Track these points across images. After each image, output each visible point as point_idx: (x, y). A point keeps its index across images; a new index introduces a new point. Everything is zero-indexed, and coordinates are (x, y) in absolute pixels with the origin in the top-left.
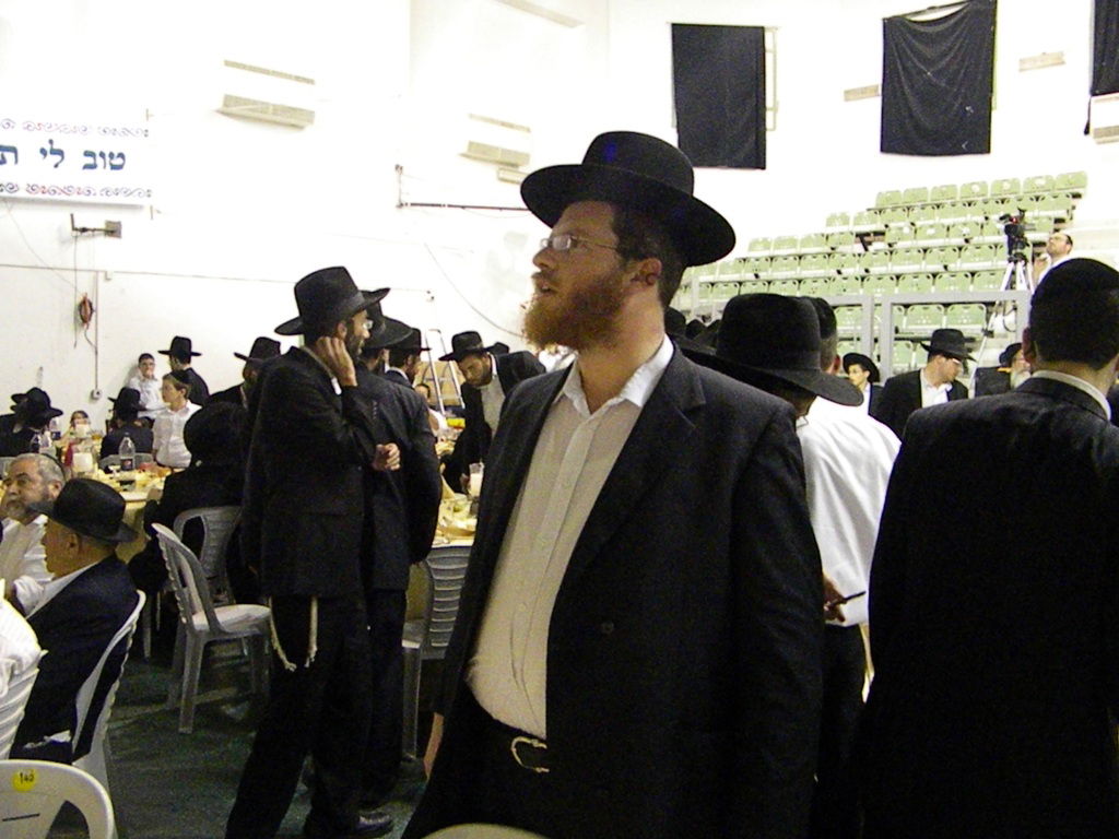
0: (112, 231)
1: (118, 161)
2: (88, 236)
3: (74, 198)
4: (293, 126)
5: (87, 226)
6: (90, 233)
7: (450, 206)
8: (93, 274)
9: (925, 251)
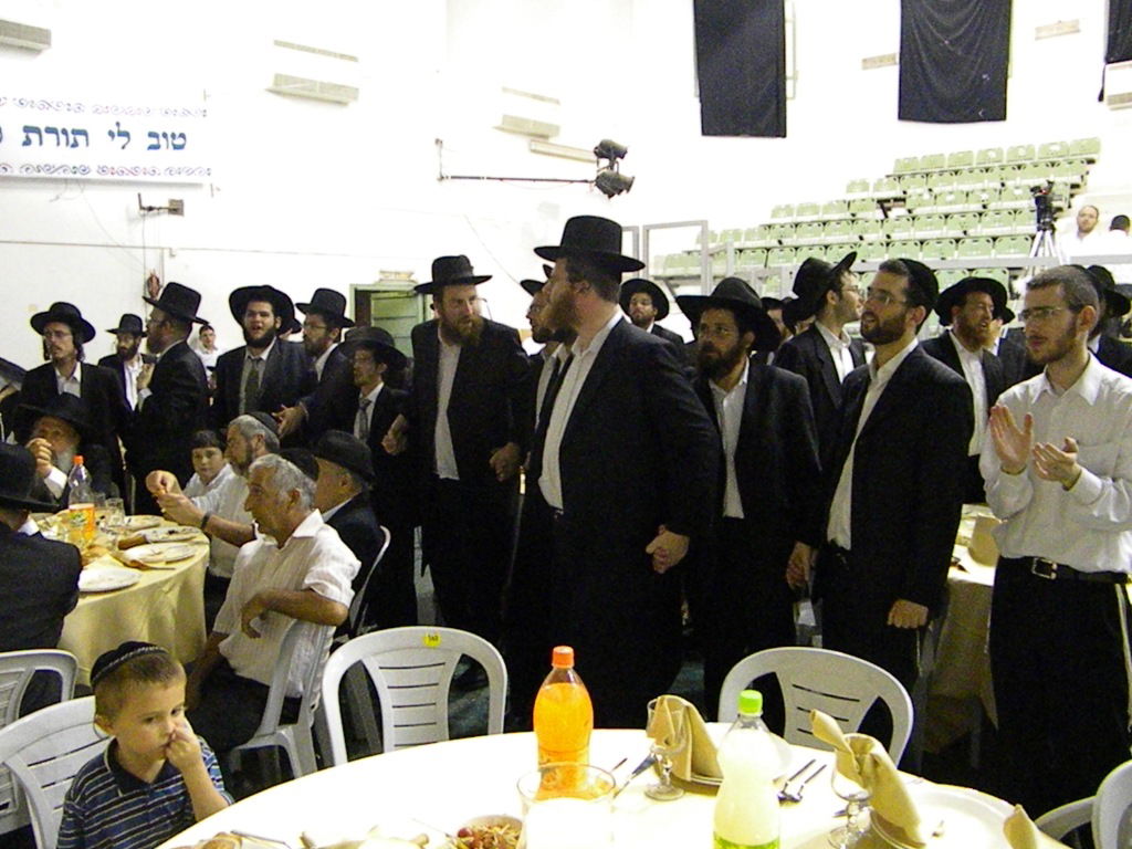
0: (176, 209)
1: (179, 141)
2: (154, 215)
3: (141, 178)
4: (339, 103)
5: (153, 205)
6: (155, 211)
7: (488, 178)
8: (159, 251)
9: (946, 217)
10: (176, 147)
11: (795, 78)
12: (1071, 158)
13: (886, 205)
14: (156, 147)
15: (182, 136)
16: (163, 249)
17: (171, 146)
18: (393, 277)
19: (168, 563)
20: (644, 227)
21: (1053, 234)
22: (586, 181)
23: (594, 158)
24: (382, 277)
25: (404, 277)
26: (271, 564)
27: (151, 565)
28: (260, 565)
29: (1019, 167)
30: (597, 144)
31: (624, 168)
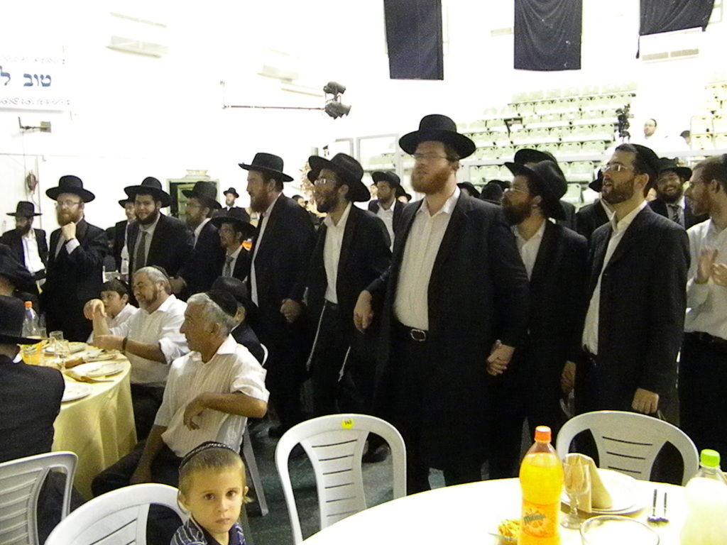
0: (45, 128)
1: (46, 81)
2: (30, 132)
3: (19, 106)
4: (155, 56)
5: (30, 126)
6: (31, 129)
7: (256, 107)
8: (35, 157)
9: (550, 129)
10: (44, 85)
11: (448, 42)
12: (622, 93)
13: (509, 122)
14: (30, 85)
15: (48, 77)
16: (37, 156)
17: (40, 84)
18: (194, 173)
19: (107, 376)
20: (357, 138)
21: (629, 138)
22: (319, 109)
23: (323, 93)
24: (187, 173)
25: (201, 173)
26: (200, 375)
27: (95, 379)
28: (191, 375)
29: (591, 99)
30: (326, 84)
31: (344, 100)
